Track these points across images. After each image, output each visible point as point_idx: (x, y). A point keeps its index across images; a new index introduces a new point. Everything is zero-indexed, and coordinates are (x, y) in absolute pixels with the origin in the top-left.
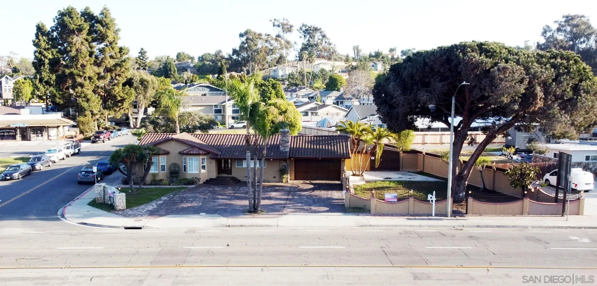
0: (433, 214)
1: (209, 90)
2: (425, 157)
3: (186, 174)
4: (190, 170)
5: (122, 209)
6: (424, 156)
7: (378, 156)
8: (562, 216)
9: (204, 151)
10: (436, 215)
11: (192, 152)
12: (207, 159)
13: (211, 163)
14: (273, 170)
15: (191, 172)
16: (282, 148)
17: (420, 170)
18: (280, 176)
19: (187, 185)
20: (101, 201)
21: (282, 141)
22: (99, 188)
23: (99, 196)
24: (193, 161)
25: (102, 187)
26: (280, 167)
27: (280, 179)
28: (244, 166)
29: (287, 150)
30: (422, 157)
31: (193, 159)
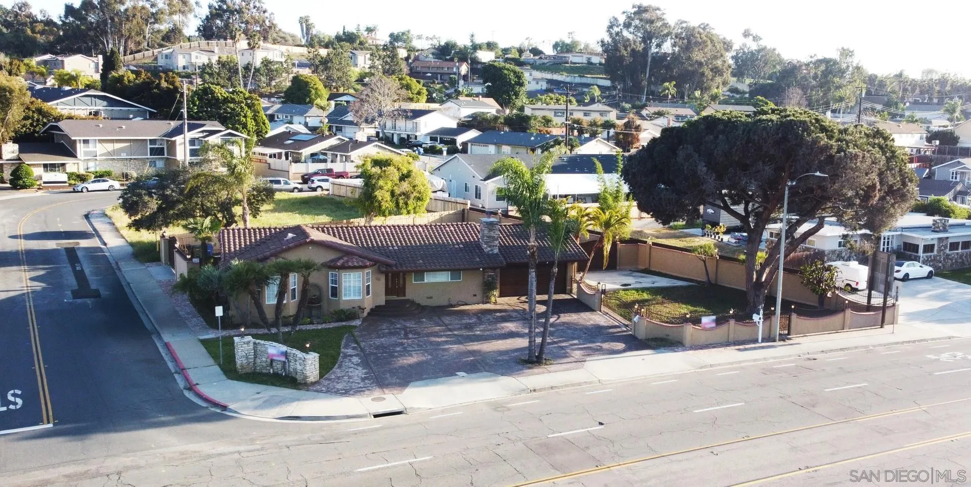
0: (760, 340)
1: (105, 103)
2: (652, 250)
3: (338, 302)
4: (345, 295)
5: (313, 380)
6: (650, 248)
7: (607, 252)
8: (881, 327)
9: (370, 260)
10: (763, 340)
11: (350, 264)
12: (372, 273)
13: (379, 279)
14: (471, 284)
15: (347, 298)
16: (487, 249)
17: (643, 268)
18: (484, 293)
19: (344, 321)
20: (248, 370)
21: (488, 237)
22: (246, 345)
23: (246, 361)
24: (352, 279)
25: (251, 344)
26: (484, 278)
27: (483, 297)
28: (426, 281)
29: (496, 251)
30: (648, 248)
31: (352, 275)
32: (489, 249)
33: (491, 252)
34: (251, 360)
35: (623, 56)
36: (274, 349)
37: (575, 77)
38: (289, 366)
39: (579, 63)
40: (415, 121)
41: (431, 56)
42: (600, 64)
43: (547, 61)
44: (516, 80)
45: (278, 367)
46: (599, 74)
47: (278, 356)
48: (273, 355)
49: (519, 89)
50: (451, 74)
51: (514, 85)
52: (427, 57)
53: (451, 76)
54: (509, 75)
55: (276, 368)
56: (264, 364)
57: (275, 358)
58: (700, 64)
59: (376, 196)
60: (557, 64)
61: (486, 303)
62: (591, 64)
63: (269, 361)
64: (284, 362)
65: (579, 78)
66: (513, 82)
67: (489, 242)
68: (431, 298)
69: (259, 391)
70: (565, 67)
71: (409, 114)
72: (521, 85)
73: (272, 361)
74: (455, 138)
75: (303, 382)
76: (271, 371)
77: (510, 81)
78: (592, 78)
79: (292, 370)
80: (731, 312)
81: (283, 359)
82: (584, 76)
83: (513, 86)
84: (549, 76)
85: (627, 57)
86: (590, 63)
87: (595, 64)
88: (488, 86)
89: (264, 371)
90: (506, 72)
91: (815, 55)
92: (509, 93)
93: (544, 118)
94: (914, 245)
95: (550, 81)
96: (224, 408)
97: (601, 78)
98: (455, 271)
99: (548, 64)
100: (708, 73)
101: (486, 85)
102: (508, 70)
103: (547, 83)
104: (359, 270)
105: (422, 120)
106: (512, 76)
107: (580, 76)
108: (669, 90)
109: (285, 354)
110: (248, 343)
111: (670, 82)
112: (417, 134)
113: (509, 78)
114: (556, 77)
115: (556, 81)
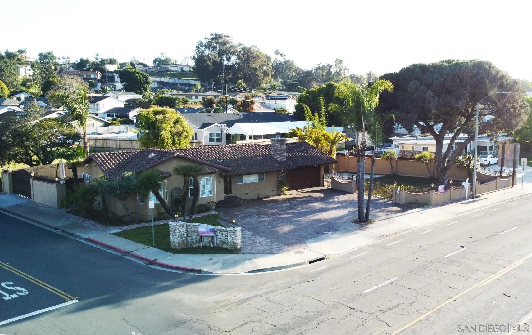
0: (467, 198)
5: (240, 247)
8: (512, 187)
9: (215, 168)
10: (469, 198)
12: (216, 178)
13: (220, 182)
14: (271, 182)
15: (203, 196)
16: (279, 158)
17: (344, 171)
18: (278, 188)
19: (205, 212)
20: (183, 247)
21: (280, 150)
22: (181, 227)
23: (182, 240)
24: (205, 182)
25: (185, 226)
26: (278, 179)
27: (278, 191)
28: (244, 182)
29: (285, 159)
30: (347, 157)
31: (205, 180)
32: (281, 158)
33: (282, 160)
34: (184, 239)
35: (208, 65)
36: (203, 228)
37: (175, 79)
38: (217, 239)
39: (176, 71)
40: (96, 103)
41: (71, 68)
42: (190, 71)
43: (155, 70)
44: (144, 80)
45: (206, 241)
46: (190, 78)
47: (207, 233)
48: (203, 232)
49: (147, 86)
50: (90, 79)
51: (143, 83)
52: (68, 69)
53: (90, 80)
54: (139, 77)
55: (204, 242)
56: (194, 241)
57: (204, 235)
58: (256, 69)
59: (161, 135)
60: (162, 71)
61: (281, 195)
62: (184, 71)
63: (198, 237)
64: (213, 237)
65: (178, 80)
66: (142, 82)
67: (281, 153)
68: (247, 194)
69: (211, 258)
70: (168, 73)
71: (92, 99)
72: (148, 83)
73: (201, 237)
74: (127, 113)
75: (234, 248)
76: (201, 245)
77: (140, 81)
78: (188, 80)
79: (218, 242)
80: (432, 186)
81: (212, 234)
82: (181, 79)
83: (142, 85)
84: (158, 79)
85: (211, 65)
86: (182, 71)
87: (186, 71)
88: (125, 84)
89: (194, 246)
90: (137, 75)
91: (321, 63)
92: (140, 89)
93: (183, 99)
94: (483, 147)
95: (159, 83)
96: (199, 271)
97: (193, 80)
98: (261, 174)
99: (155, 72)
100: (260, 75)
101: (124, 83)
102: (138, 73)
103: (158, 83)
104: (210, 175)
105: (101, 103)
106: (141, 77)
107: (179, 79)
108: (241, 84)
109: (213, 230)
110: (182, 226)
111: (241, 80)
112: (98, 112)
113: (140, 79)
114: (163, 79)
115: (163, 82)
